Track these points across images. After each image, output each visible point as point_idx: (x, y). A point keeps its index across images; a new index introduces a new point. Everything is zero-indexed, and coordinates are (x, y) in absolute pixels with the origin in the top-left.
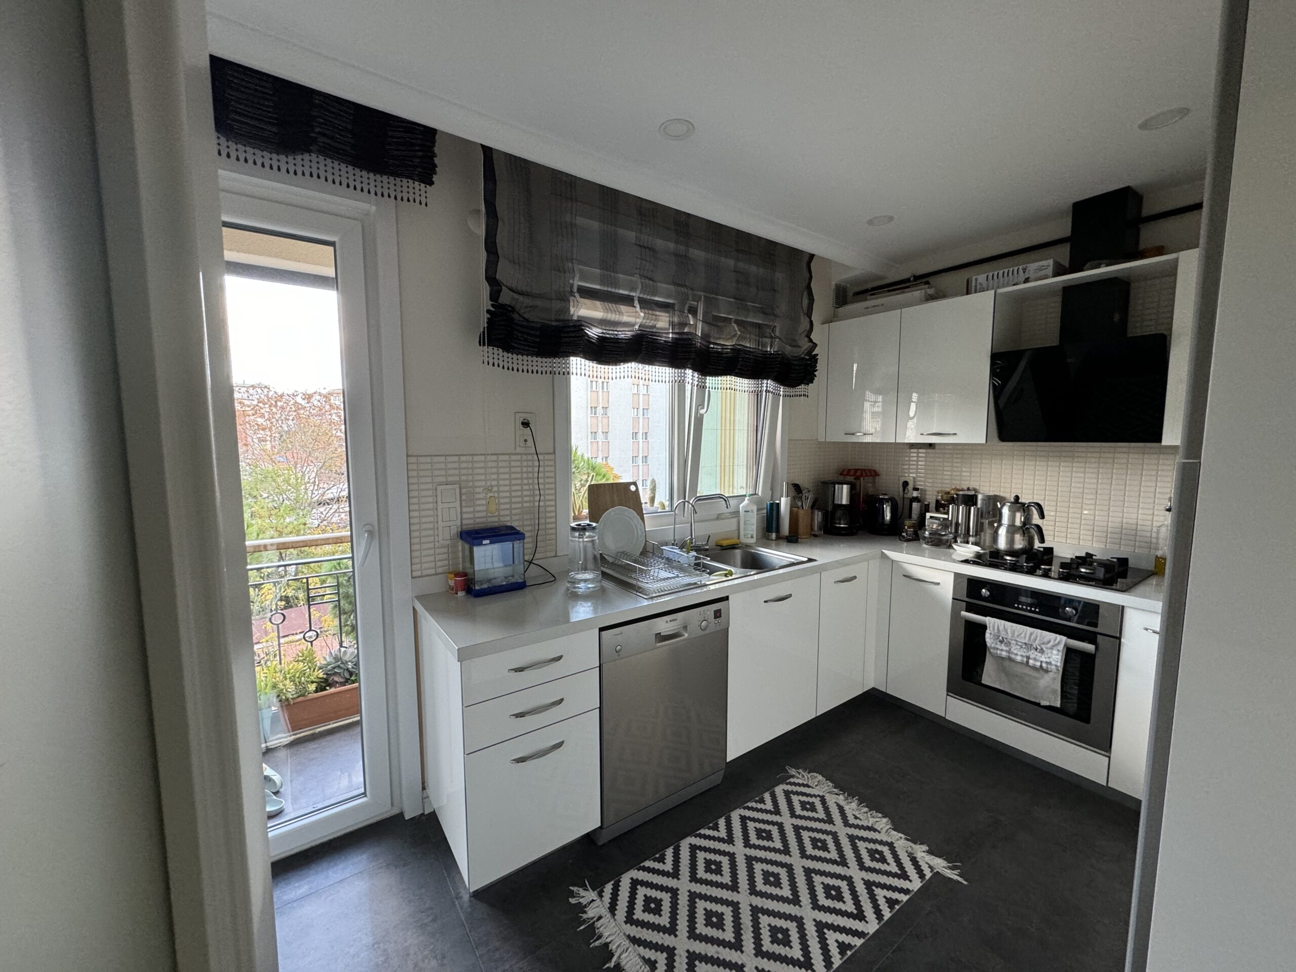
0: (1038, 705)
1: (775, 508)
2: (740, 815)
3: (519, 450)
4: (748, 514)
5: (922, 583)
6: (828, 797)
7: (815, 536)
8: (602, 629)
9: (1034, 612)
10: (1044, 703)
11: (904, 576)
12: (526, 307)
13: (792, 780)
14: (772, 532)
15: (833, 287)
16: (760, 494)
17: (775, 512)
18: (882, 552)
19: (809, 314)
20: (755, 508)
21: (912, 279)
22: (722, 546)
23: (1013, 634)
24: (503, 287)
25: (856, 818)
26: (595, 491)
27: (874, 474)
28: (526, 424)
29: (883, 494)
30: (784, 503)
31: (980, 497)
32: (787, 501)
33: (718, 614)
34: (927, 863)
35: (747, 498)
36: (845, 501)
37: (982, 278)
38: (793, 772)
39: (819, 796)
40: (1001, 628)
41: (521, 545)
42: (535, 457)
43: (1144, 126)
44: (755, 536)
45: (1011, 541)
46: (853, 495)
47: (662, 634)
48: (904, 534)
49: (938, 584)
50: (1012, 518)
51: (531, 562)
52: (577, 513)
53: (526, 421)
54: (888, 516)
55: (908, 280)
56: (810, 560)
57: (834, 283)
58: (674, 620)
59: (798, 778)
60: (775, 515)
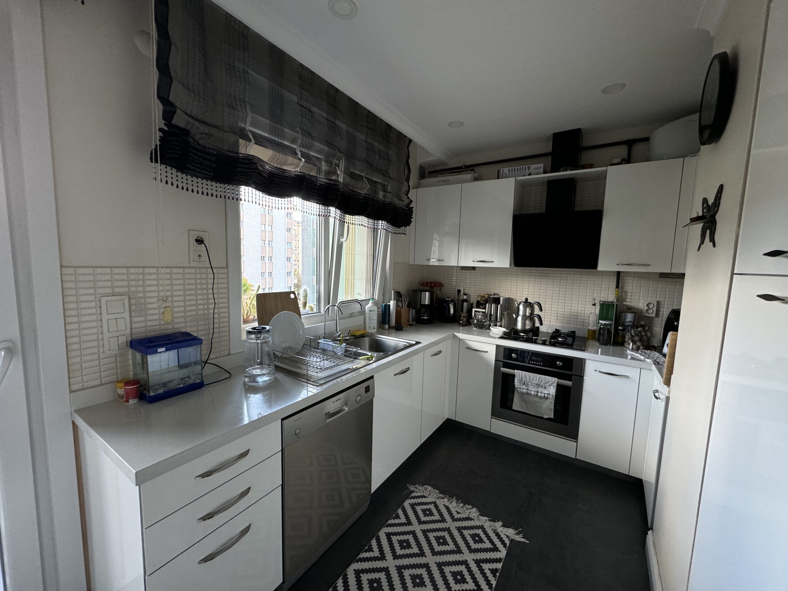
0: (542, 418)
1: (387, 307)
2: (385, 533)
3: (193, 264)
4: (371, 312)
5: (477, 352)
6: (439, 502)
7: (411, 325)
8: (283, 419)
9: (540, 365)
10: (546, 417)
11: (467, 348)
12: (202, 133)
13: (413, 495)
14: (386, 324)
15: (418, 166)
16: (376, 299)
17: (387, 311)
18: (454, 334)
19: (408, 180)
20: (376, 308)
21: (464, 167)
22: (356, 336)
23: (530, 378)
24: (178, 109)
25: (458, 513)
26: (262, 299)
27: (441, 285)
28: (200, 241)
29: (447, 298)
30: (392, 303)
31: (501, 299)
32: (394, 303)
33: (367, 389)
34: (505, 535)
35: (371, 302)
36: (427, 303)
37: (506, 170)
38: (412, 488)
39: (432, 502)
40: (523, 376)
41: (199, 349)
42: (210, 270)
43: (605, 91)
44: (376, 327)
45: (524, 324)
46: (431, 298)
47: (330, 413)
48: (461, 322)
49: (487, 352)
50: (525, 311)
51: (206, 362)
52: (245, 317)
53: (199, 238)
54: (452, 311)
55: (461, 168)
56: (418, 343)
57: (419, 163)
58: (338, 400)
59: (417, 492)
60: (387, 313)
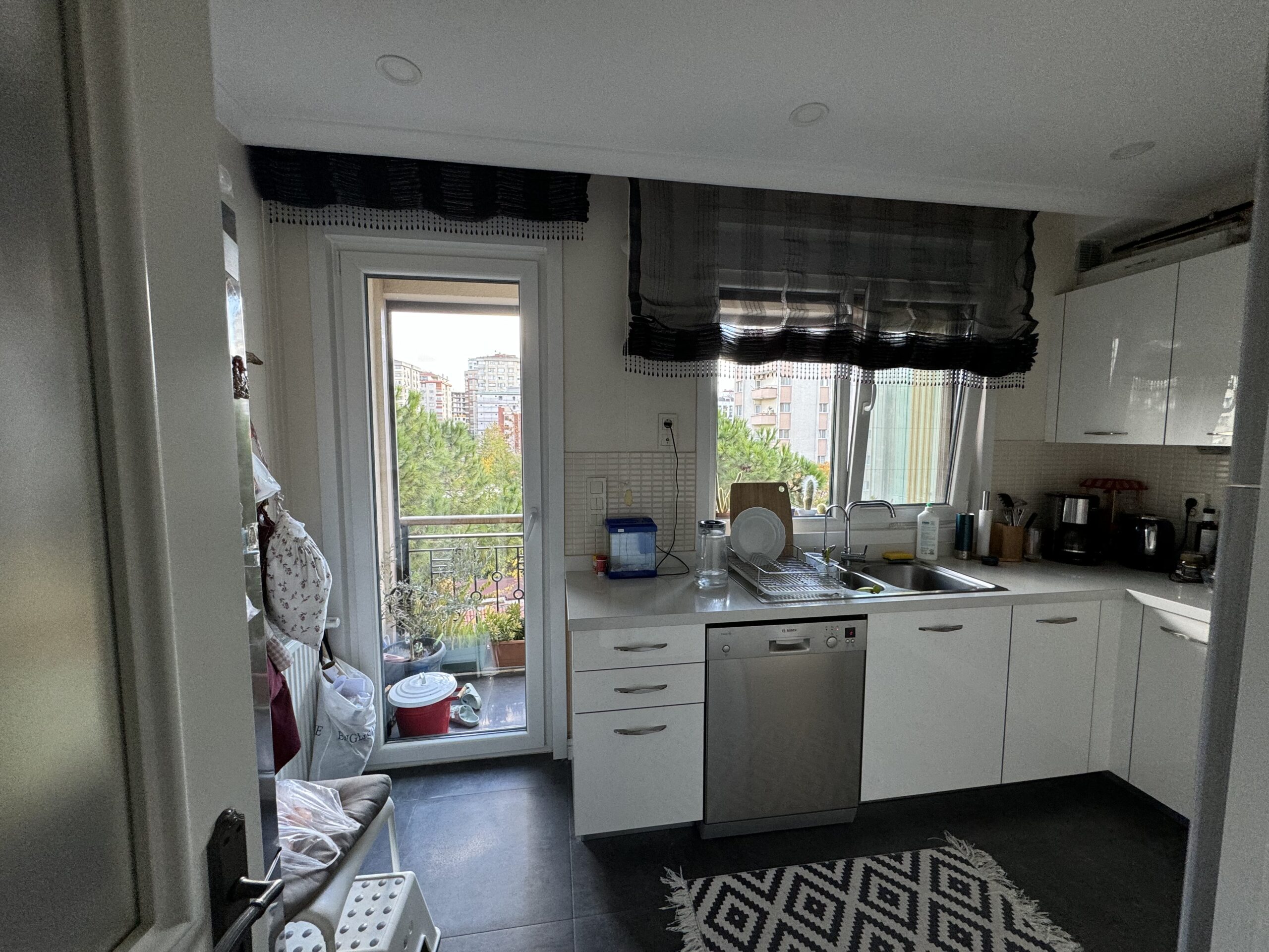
1: (967, 521)
3: (661, 449)
4: (927, 526)
7: (1028, 560)
8: (708, 626)
11: (1161, 628)
12: (664, 316)
13: (947, 849)
14: (963, 550)
15: (1077, 246)
16: (951, 503)
17: (967, 526)
18: (1128, 593)
19: (1028, 285)
20: (936, 520)
21: (1211, 217)
22: (889, 560)
24: (643, 301)
26: (738, 491)
28: (668, 425)
29: (1147, 515)
30: (982, 516)
32: (986, 515)
33: (850, 633)
35: (926, 508)
36: (1080, 519)
38: (952, 839)
39: (979, 879)
41: (654, 536)
44: (936, 552)
46: (1091, 513)
47: (778, 643)
48: (1179, 572)
52: (722, 511)
53: (669, 421)
54: (1151, 545)
55: (1205, 220)
56: (998, 588)
57: (1077, 240)
58: (792, 630)
59: (956, 849)
60: (966, 530)
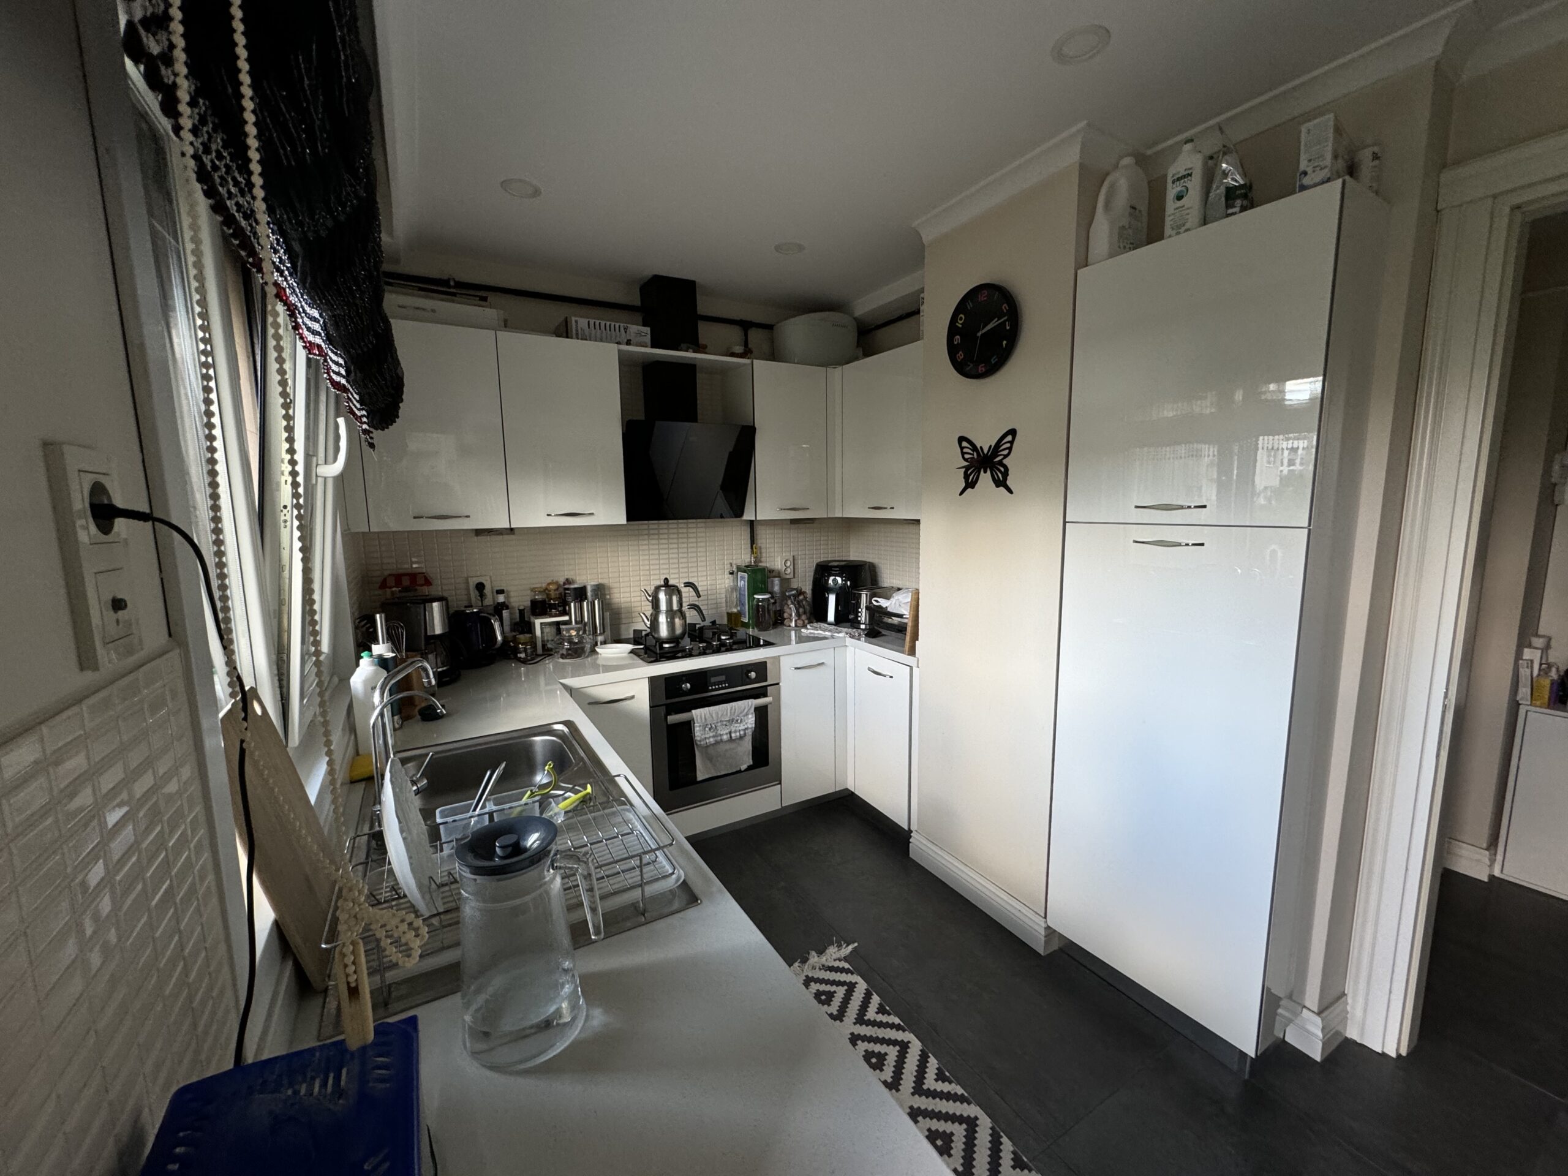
0: (740, 771)
9: (726, 688)
10: (744, 767)
11: (590, 704)
18: (560, 683)
23: (717, 714)
31: (589, 589)
37: (583, 322)
40: (708, 715)
45: (671, 625)
48: (523, 655)
49: (633, 697)
55: (446, 283)
